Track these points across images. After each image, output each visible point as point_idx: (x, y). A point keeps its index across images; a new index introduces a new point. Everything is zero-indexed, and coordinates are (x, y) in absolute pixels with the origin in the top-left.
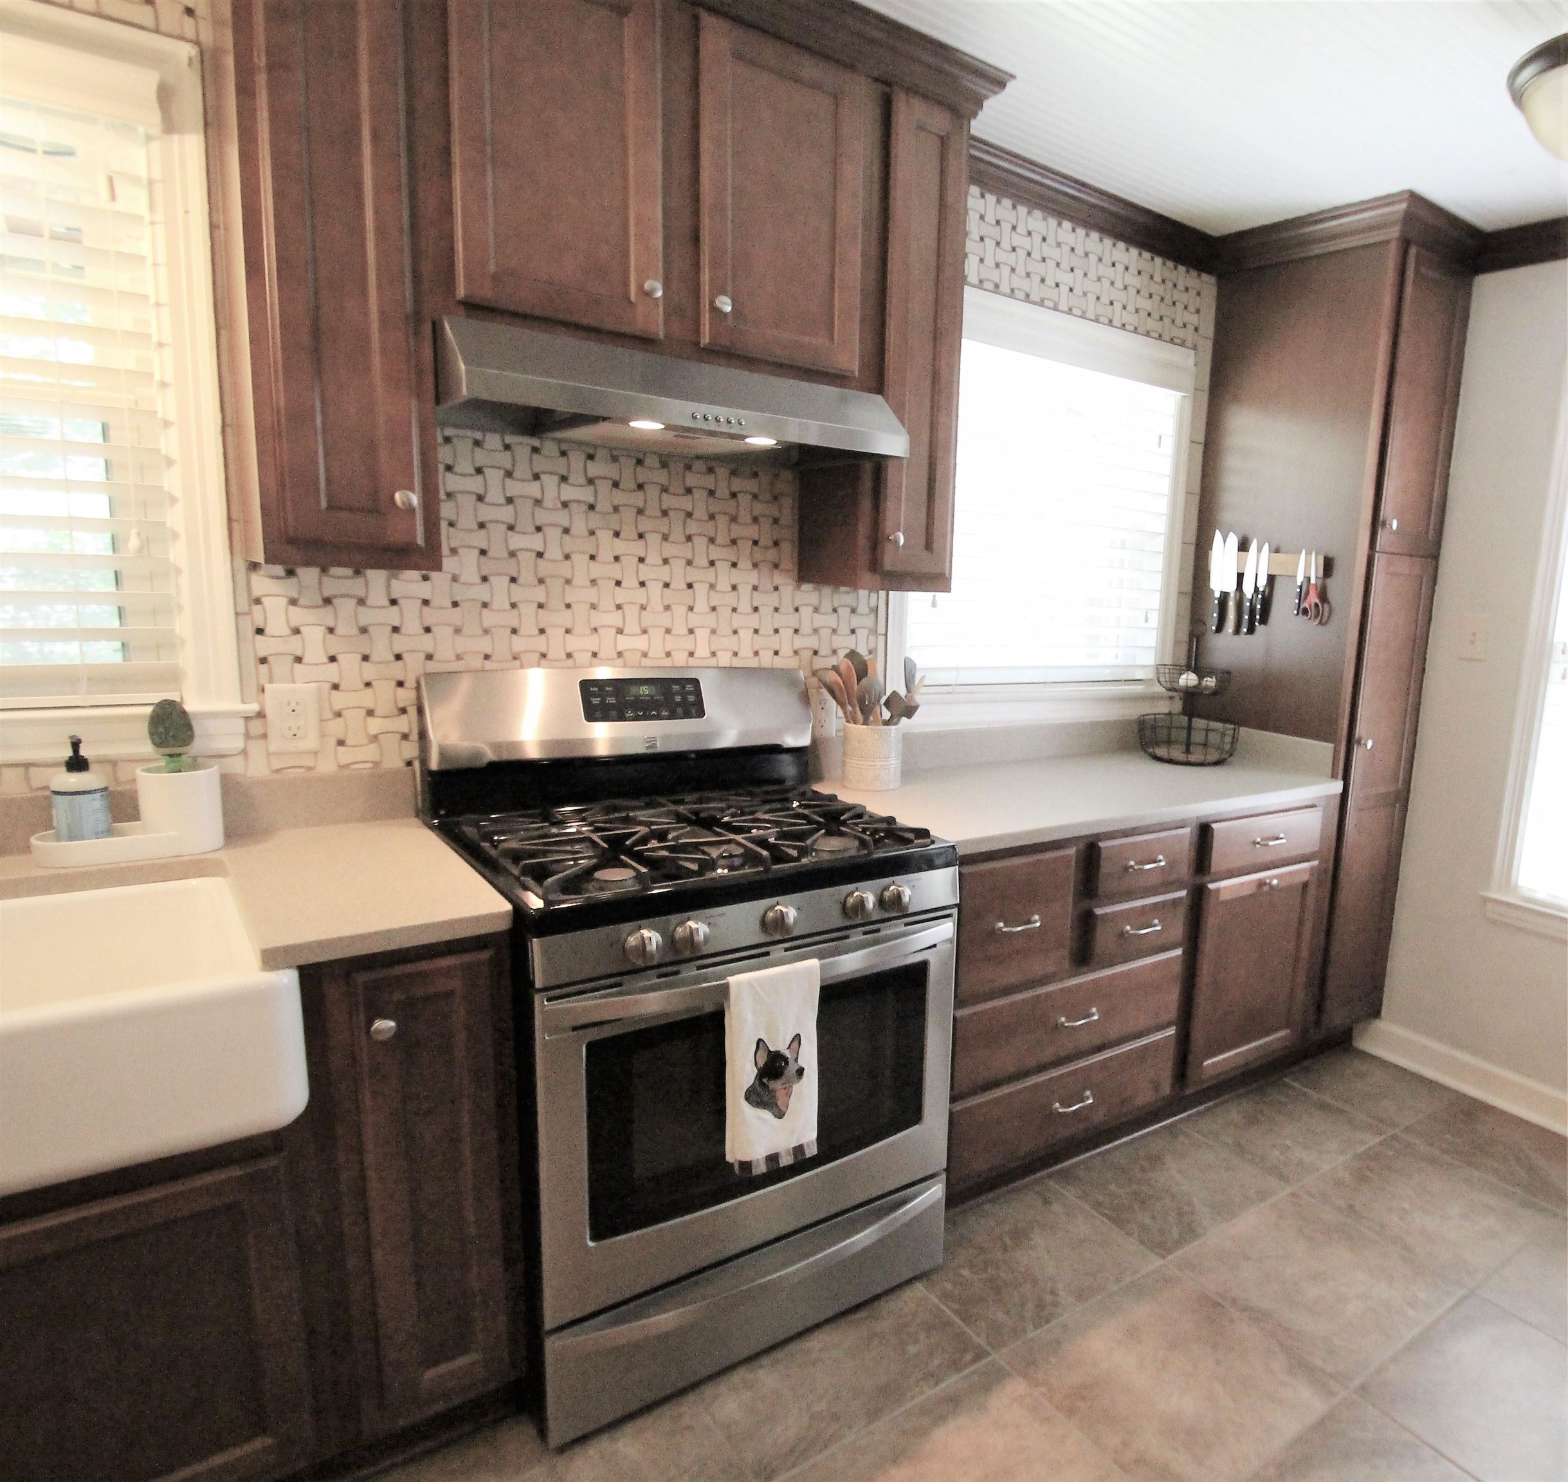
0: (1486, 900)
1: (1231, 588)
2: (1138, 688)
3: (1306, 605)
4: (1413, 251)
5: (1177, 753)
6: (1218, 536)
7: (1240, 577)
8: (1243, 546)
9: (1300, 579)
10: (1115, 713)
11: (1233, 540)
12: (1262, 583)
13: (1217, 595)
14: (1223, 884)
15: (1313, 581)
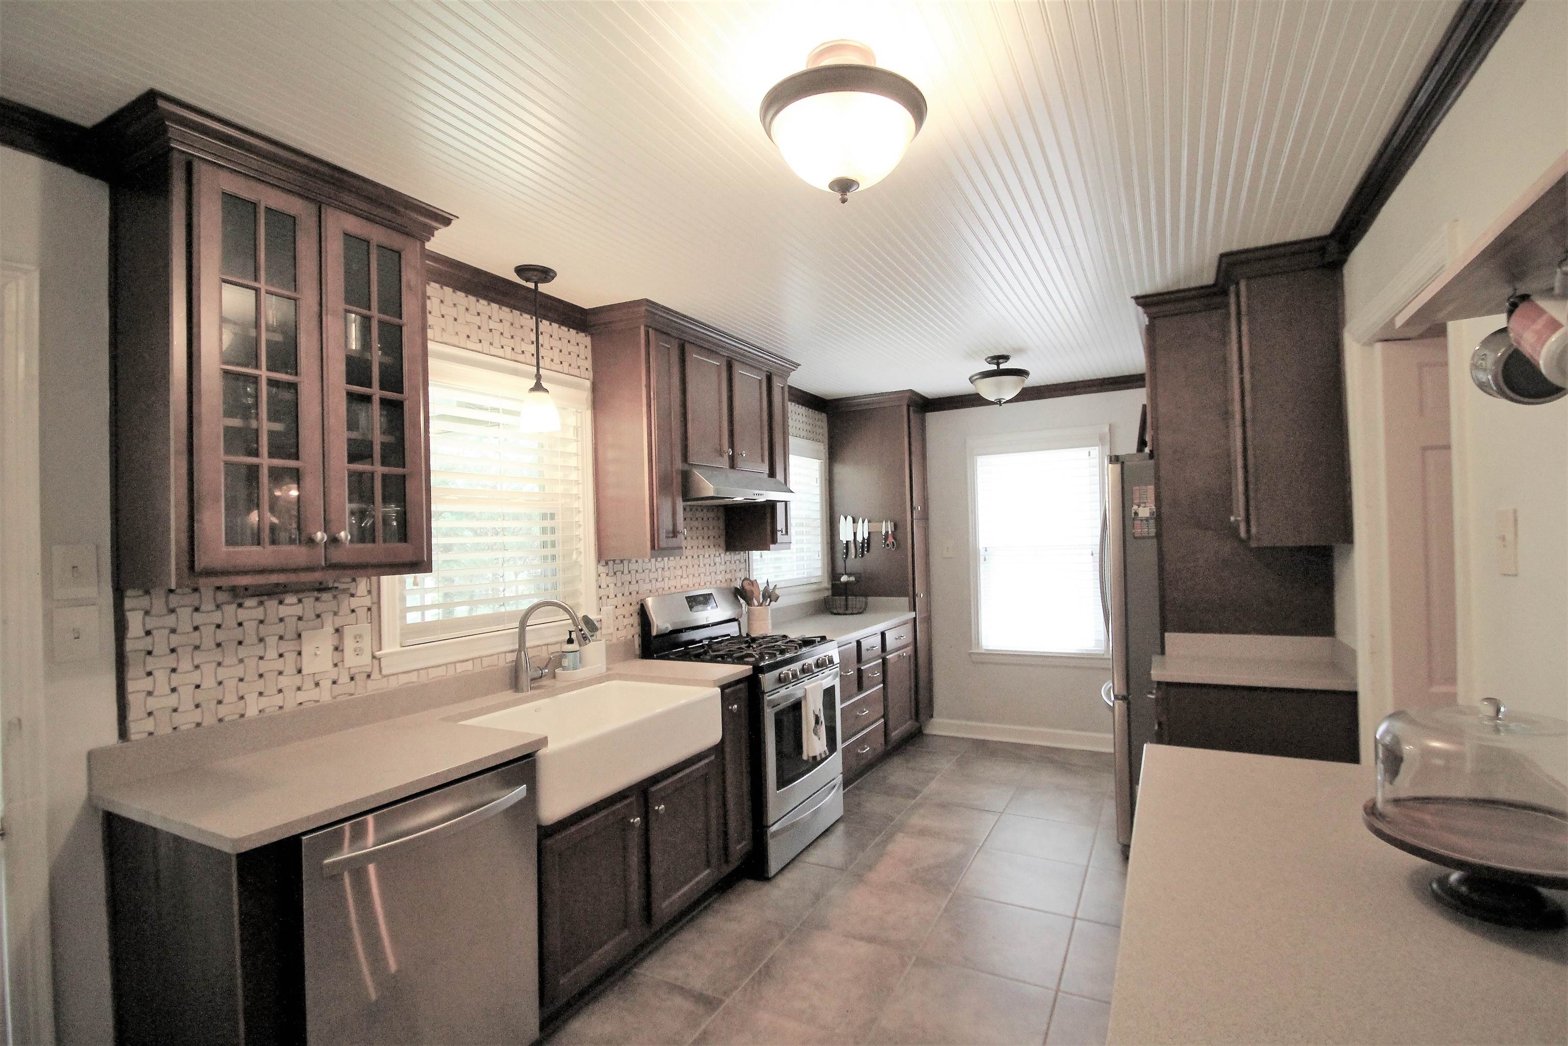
0: (970, 654)
1: (851, 538)
2: (814, 587)
3: (888, 542)
4: (911, 409)
5: (841, 611)
6: (842, 518)
7: (855, 534)
8: (855, 521)
9: (884, 532)
10: (808, 598)
11: (850, 519)
12: (866, 536)
13: (845, 542)
14: (891, 656)
15: (890, 533)
